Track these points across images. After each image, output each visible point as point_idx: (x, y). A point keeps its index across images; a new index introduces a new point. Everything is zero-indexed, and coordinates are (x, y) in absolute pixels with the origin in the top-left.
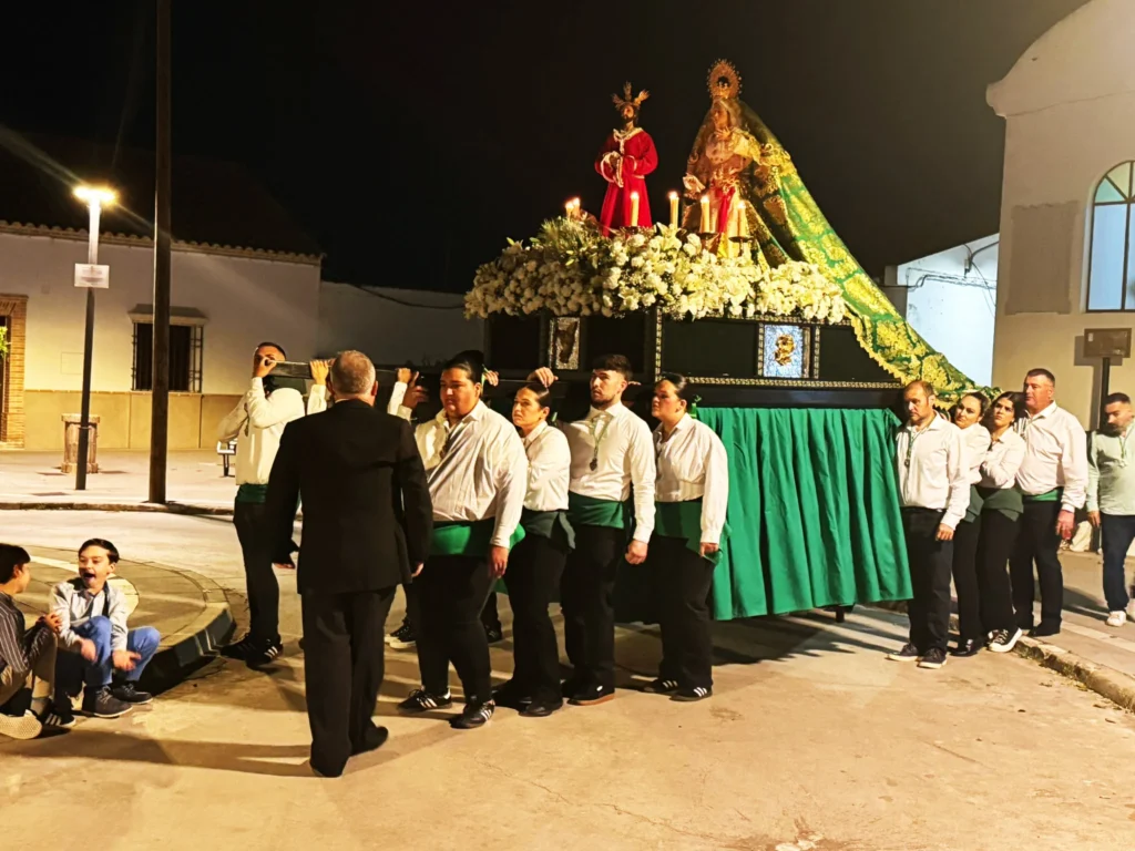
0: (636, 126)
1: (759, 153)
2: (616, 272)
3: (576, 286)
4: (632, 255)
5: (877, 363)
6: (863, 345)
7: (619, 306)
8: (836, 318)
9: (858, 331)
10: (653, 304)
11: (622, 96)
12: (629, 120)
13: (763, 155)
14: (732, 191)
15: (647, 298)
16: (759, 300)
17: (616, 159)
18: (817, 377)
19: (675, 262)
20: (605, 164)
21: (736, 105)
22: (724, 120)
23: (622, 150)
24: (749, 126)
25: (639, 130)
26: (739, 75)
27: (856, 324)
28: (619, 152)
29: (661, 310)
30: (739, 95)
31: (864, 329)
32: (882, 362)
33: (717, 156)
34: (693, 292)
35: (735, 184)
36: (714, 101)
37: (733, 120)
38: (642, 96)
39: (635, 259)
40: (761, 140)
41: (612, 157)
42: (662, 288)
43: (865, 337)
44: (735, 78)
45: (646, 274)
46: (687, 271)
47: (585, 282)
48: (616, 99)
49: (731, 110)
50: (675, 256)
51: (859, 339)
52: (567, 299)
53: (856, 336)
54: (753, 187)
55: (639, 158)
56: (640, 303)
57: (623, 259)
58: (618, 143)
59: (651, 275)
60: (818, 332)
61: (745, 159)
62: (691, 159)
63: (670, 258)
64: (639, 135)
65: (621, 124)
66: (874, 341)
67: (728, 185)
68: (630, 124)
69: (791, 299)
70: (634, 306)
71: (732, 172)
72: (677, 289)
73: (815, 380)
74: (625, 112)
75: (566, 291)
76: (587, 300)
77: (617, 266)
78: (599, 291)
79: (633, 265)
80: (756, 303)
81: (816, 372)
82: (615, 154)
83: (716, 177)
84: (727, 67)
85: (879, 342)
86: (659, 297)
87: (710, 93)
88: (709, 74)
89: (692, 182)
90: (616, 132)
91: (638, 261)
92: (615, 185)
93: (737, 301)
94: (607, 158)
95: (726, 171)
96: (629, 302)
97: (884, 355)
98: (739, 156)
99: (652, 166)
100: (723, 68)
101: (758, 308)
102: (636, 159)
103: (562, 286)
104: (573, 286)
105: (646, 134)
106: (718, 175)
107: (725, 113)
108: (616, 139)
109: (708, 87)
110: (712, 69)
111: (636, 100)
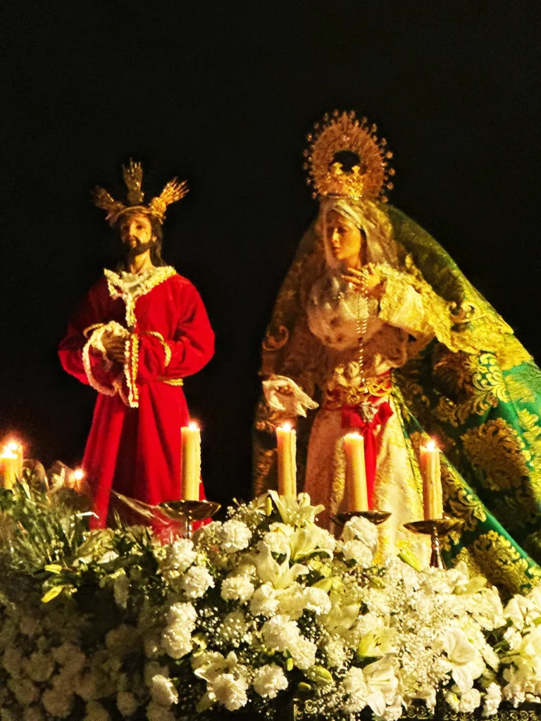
0: (156, 262)
1: (449, 324)
2: (185, 616)
3: (70, 656)
4: (223, 572)
7: (194, 701)
10: (281, 692)
11: (122, 194)
12: (140, 249)
13: (456, 328)
14: (384, 413)
15: (268, 679)
16: (509, 674)
17: (121, 341)
19: (328, 587)
20: (94, 353)
21: (381, 217)
22: (353, 248)
23: (131, 319)
24: (416, 261)
25: (167, 272)
26: (387, 149)
28: (124, 323)
29: (302, 707)
30: (387, 193)
33: (342, 330)
34: (373, 659)
35: (391, 397)
36: (325, 208)
37: (375, 248)
38: (170, 193)
39: (230, 582)
40: (448, 292)
41: (108, 335)
42: (303, 653)
44: (378, 153)
45: (263, 620)
46: (355, 608)
47: (90, 643)
48: (106, 199)
49: (368, 226)
50: (325, 571)
52: (44, 686)
54: (435, 402)
55: (173, 338)
56: (252, 692)
57: (202, 580)
58: (121, 304)
59: (276, 621)
61: (411, 338)
62: (272, 341)
63: (313, 579)
64: (170, 281)
65: (123, 258)
67: (374, 399)
68: (144, 258)
70: (239, 699)
71: (382, 368)
72: (337, 654)
74: (133, 231)
75: (38, 666)
76: (100, 688)
77: (184, 600)
78: (136, 664)
79: (226, 595)
80: (502, 682)
82: (116, 328)
83: (343, 381)
84: (356, 128)
86: (296, 675)
87: (311, 189)
88: (308, 145)
89: (285, 393)
90: (113, 278)
91: (239, 586)
92: (118, 403)
93: (464, 677)
94: (97, 340)
95: (368, 364)
96: (224, 692)
98: (398, 330)
99: (202, 357)
100: (346, 131)
102: (168, 338)
103: (27, 654)
104: (59, 654)
105: (186, 282)
106: (346, 375)
107: (356, 235)
108: (113, 292)
109: (306, 174)
110: (316, 133)
111: (157, 201)
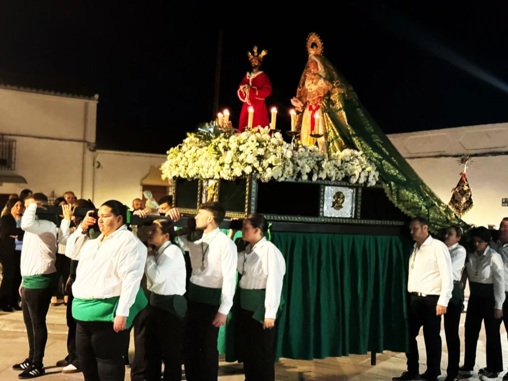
5: (400, 210)
6: (390, 199)
8: (372, 183)
9: (387, 191)
10: (250, 173)
12: (255, 66)
14: (317, 108)
15: (247, 169)
16: (320, 171)
18: (359, 218)
20: (240, 91)
23: (250, 83)
25: (261, 72)
26: (322, 42)
27: (386, 186)
28: (248, 85)
29: (255, 176)
31: (391, 190)
32: (403, 209)
38: (264, 53)
39: (241, 147)
41: (244, 87)
42: (256, 164)
43: (392, 194)
44: (320, 43)
48: (249, 54)
51: (388, 195)
53: (386, 194)
55: (260, 89)
56: (243, 172)
58: (249, 80)
60: (360, 191)
64: (261, 75)
65: (251, 69)
66: (398, 197)
67: (316, 104)
68: (256, 69)
69: (342, 171)
70: (240, 174)
71: (317, 96)
72: (265, 164)
73: (357, 219)
74: (253, 63)
79: (240, 150)
80: (318, 173)
81: (359, 214)
82: (246, 86)
84: (316, 37)
85: (400, 197)
86: (253, 169)
89: (296, 102)
90: (248, 74)
94: (241, 88)
95: (314, 96)
97: (404, 205)
99: (269, 93)
100: (314, 38)
101: (320, 176)
102: (258, 88)
105: (265, 75)
108: (247, 77)
110: (308, 38)
111: (260, 55)
